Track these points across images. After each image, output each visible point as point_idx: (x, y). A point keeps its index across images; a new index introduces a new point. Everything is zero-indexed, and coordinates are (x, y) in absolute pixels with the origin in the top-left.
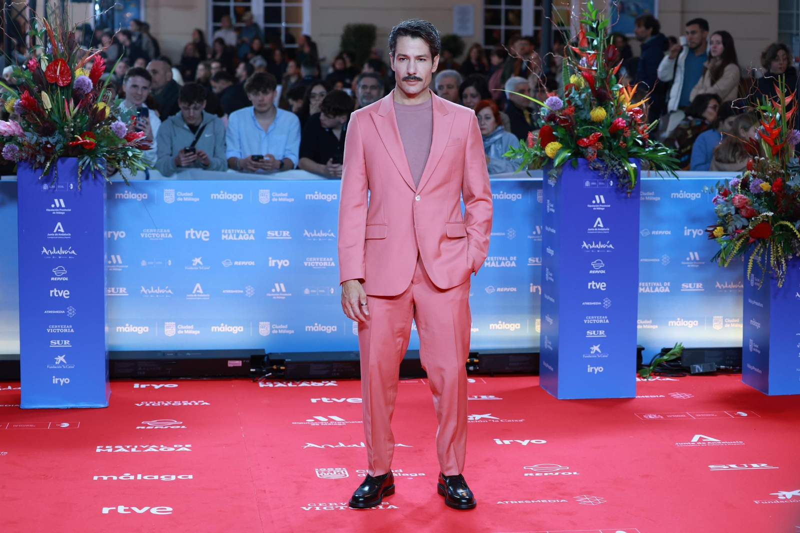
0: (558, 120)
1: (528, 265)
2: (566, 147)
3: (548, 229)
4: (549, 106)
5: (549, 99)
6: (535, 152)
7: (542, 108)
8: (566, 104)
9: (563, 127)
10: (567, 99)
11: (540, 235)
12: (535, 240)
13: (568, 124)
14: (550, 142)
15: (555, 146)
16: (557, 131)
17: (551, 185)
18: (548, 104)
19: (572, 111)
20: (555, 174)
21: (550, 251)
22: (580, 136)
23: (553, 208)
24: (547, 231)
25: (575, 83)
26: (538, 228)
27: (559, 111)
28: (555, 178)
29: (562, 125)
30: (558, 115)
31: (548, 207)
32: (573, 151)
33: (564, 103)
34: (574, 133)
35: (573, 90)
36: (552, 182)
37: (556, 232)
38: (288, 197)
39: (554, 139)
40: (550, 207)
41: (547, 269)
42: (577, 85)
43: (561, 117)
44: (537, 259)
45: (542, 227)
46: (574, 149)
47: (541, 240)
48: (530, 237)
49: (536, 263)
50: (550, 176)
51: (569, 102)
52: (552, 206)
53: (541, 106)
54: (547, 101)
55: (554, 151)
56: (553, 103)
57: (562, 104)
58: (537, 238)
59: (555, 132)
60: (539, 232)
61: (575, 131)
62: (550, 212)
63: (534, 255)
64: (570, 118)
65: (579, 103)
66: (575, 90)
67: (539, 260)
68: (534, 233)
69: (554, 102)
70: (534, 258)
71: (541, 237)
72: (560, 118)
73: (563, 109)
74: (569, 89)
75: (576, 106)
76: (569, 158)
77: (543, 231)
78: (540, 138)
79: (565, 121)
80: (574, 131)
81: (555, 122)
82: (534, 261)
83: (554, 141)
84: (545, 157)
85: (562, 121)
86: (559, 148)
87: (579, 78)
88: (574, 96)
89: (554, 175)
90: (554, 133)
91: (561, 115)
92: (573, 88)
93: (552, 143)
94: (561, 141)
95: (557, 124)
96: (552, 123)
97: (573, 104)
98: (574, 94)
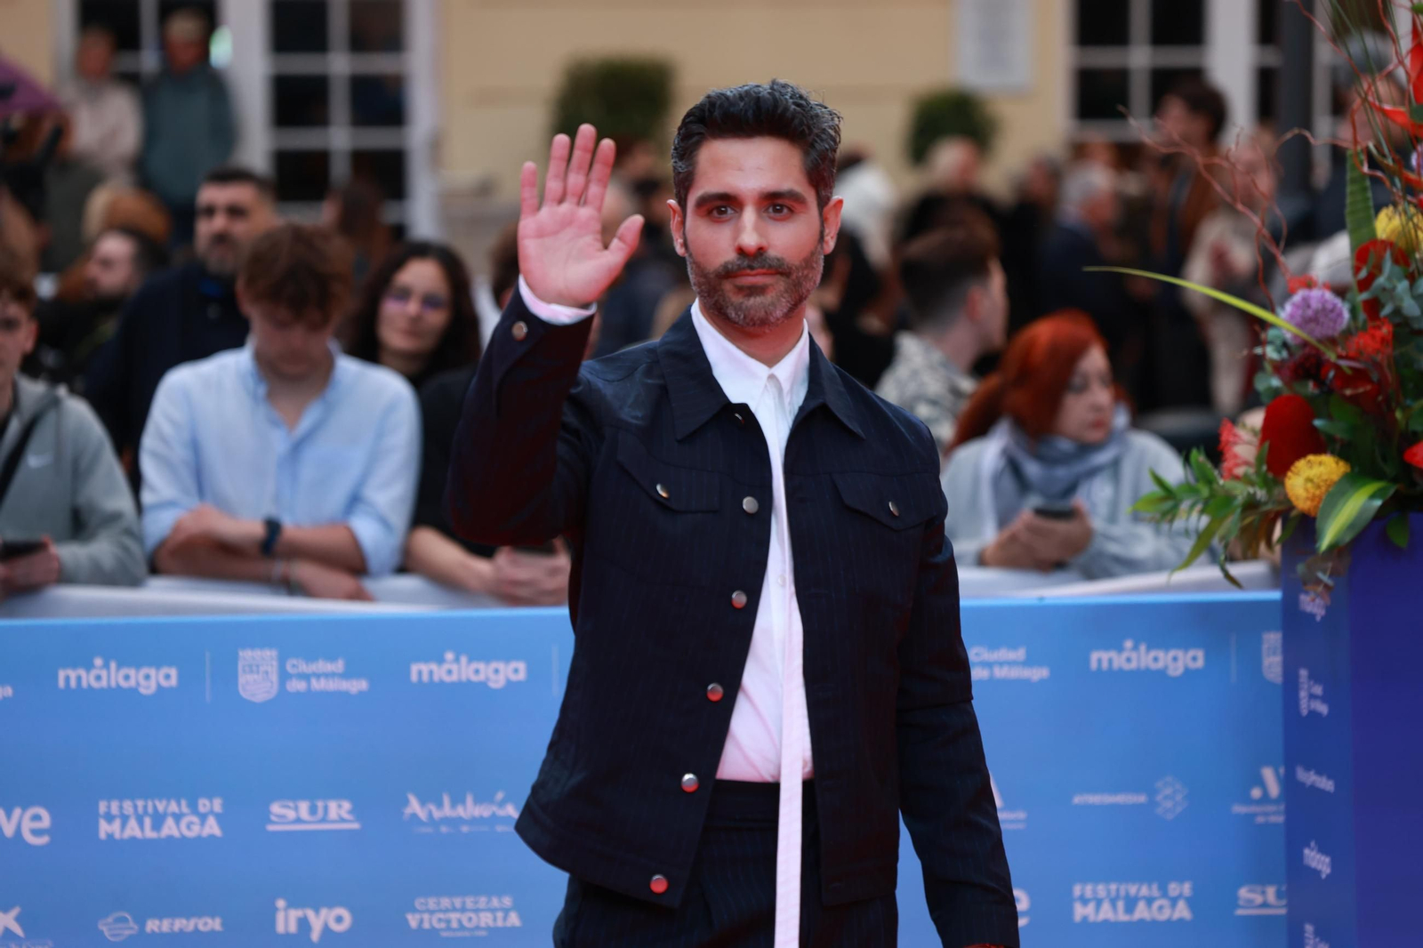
0: (1331, 374)
1: (1240, 912)
2: (1361, 469)
3: (1309, 778)
4: (1299, 326)
5: (1297, 298)
6: (1251, 490)
7: (1271, 333)
8: (1362, 316)
9: (1353, 399)
10: (1365, 296)
11: (1276, 802)
12: (1260, 820)
13: (1369, 387)
14: (1301, 454)
15: (1322, 469)
16: (1329, 417)
17: (1312, 616)
18: (1292, 317)
19: (1383, 340)
20: (1324, 572)
21: (1318, 861)
22: (1415, 434)
23: (1324, 699)
24: (1303, 784)
25: (1393, 239)
26: (1268, 774)
27: (1332, 342)
28: (1326, 586)
29: (1348, 392)
30: (1331, 356)
31: (1303, 694)
32: (1391, 491)
33: (1353, 311)
34: (1395, 420)
35: (1388, 265)
36: (1313, 604)
37: (1336, 786)
38: (347, 675)
39: (1317, 444)
40: (1312, 697)
41: (1309, 928)
42: (1402, 244)
43: (1344, 363)
44: (1271, 892)
45: (1282, 770)
46: (1394, 480)
47: (1280, 819)
48: (1239, 809)
49: (1265, 905)
50: (1310, 581)
51: (1373, 307)
52: (1318, 690)
53: (1264, 325)
54: (1288, 307)
55: (1318, 487)
56: (1310, 313)
57: (1346, 315)
58: (1266, 814)
59: (1319, 417)
60: (1274, 789)
61: (1398, 415)
62: (1313, 714)
63: (1260, 880)
64: (1378, 366)
65: (1410, 307)
66: (1396, 261)
67: (1279, 895)
68: (1256, 793)
69: (1317, 312)
70: (1259, 888)
71: (1282, 807)
72: (1338, 368)
73: (1347, 333)
74: (1372, 259)
75: (1397, 320)
76: (1380, 515)
77: (1289, 783)
78: (1267, 444)
79: (1359, 376)
80: (1393, 412)
81: (1320, 382)
82: (1259, 899)
83: (1319, 450)
84: (1285, 510)
85: (1345, 379)
86: (1335, 477)
87: (1410, 219)
88: (1388, 285)
89: (1320, 575)
90: (1318, 423)
91: (1340, 357)
92: (1388, 255)
93: (1311, 457)
94: (1343, 452)
95: (1327, 390)
96: (1311, 388)
97: (1387, 311)
98: (1389, 279)
